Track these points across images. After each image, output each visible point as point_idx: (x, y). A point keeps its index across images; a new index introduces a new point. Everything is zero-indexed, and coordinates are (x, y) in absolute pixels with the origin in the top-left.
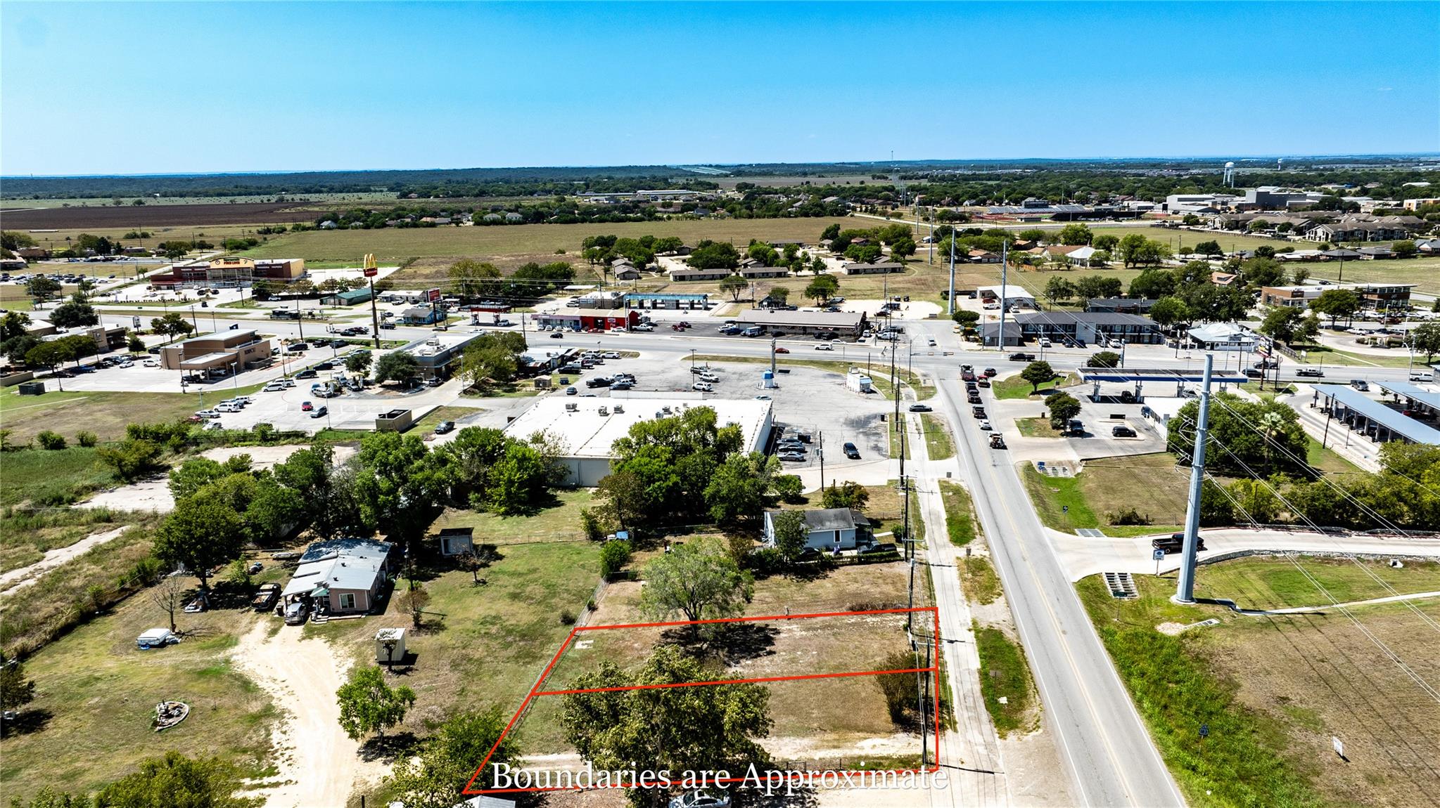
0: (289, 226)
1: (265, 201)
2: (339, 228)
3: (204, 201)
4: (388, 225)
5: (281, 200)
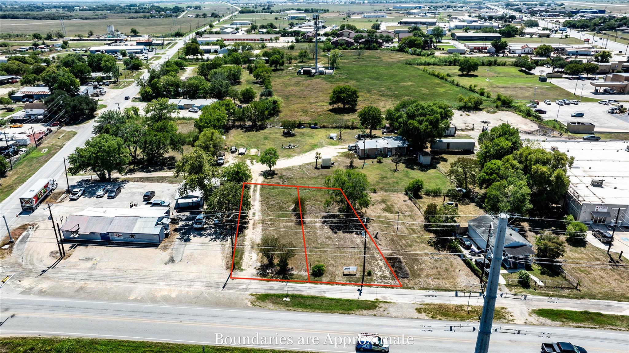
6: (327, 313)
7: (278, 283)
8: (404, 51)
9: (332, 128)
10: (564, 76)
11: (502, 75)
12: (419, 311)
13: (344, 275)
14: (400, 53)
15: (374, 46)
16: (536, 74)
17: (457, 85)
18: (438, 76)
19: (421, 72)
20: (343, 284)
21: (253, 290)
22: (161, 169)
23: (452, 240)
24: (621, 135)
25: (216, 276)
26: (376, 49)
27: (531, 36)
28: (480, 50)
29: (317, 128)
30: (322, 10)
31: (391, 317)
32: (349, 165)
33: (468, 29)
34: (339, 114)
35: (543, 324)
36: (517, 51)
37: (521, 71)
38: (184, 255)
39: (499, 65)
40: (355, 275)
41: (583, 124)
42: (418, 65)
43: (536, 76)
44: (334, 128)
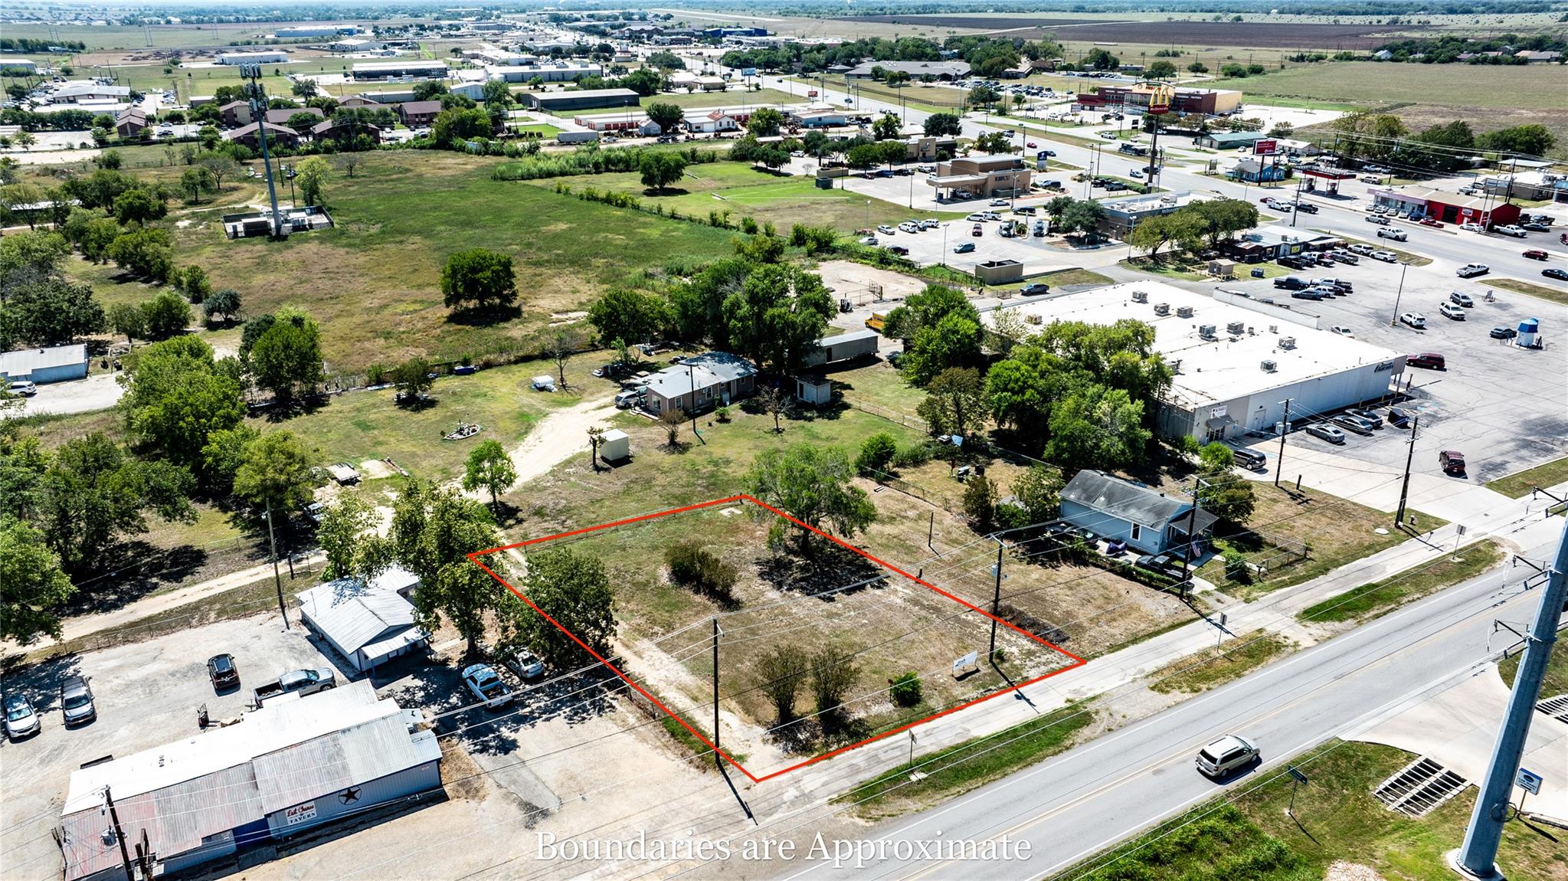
0: (1331, 53)
1: (1375, 23)
2: (1392, 60)
3: (1304, 19)
4: (1459, 60)
5: (1395, 22)
6: (1030, 764)
7: (851, 752)
8: (451, 148)
9: (509, 363)
10: (851, 172)
11: (730, 183)
12: (1161, 688)
13: (959, 679)
14: (442, 153)
15: (362, 142)
16: (795, 174)
17: (673, 216)
18: (608, 200)
19: (555, 195)
20: (978, 700)
21: (824, 791)
22: (144, 589)
23: (1048, 540)
24: (1064, 275)
25: (697, 798)
26: (371, 148)
27: (690, 90)
28: (625, 130)
29: (471, 372)
30: (62, 45)
31: (1134, 722)
32: (667, 441)
33: (541, 82)
34: (489, 324)
35: (1337, 634)
36: (706, 127)
37: (760, 169)
38: (553, 787)
39: (702, 162)
40: (977, 671)
41: (999, 264)
42: (523, 178)
43: (799, 179)
44: (516, 362)
